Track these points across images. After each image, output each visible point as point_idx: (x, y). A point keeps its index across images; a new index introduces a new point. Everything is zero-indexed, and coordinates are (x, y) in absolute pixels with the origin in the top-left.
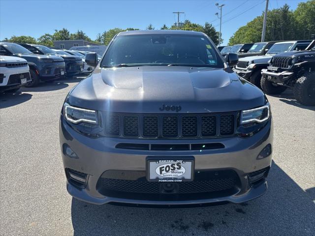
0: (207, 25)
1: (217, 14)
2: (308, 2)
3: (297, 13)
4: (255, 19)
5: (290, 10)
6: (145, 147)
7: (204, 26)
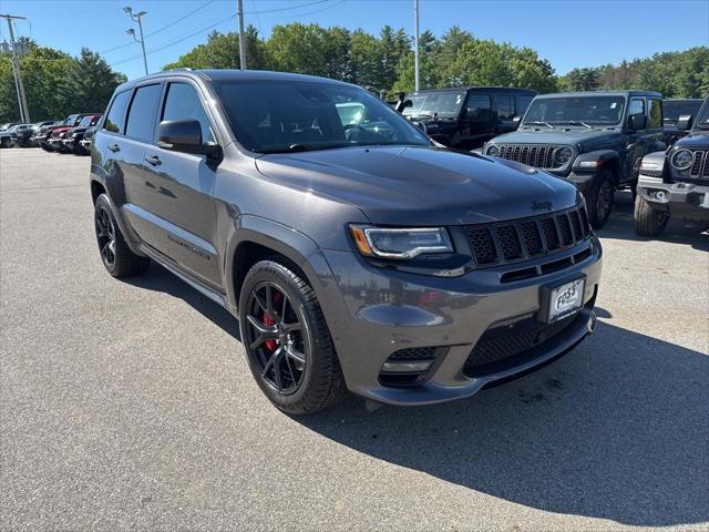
0: (86, 53)
1: (132, 31)
2: (288, 26)
3: (274, 44)
4: (195, 49)
5: (259, 37)
6: (532, 273)
7: (80, 58)
